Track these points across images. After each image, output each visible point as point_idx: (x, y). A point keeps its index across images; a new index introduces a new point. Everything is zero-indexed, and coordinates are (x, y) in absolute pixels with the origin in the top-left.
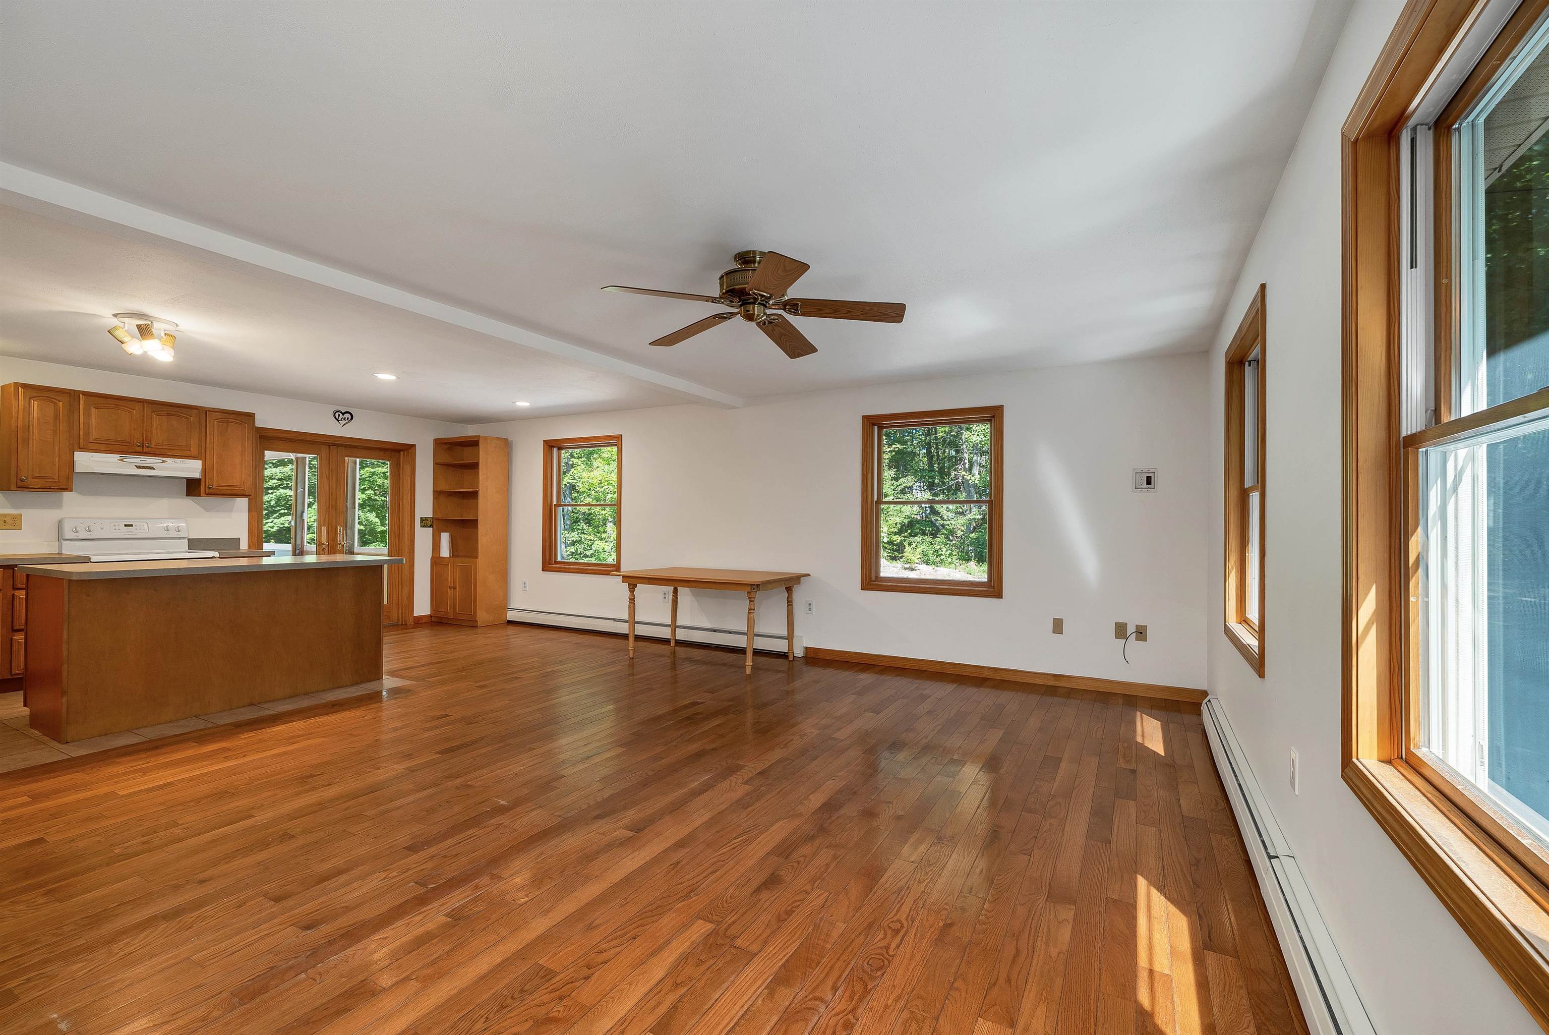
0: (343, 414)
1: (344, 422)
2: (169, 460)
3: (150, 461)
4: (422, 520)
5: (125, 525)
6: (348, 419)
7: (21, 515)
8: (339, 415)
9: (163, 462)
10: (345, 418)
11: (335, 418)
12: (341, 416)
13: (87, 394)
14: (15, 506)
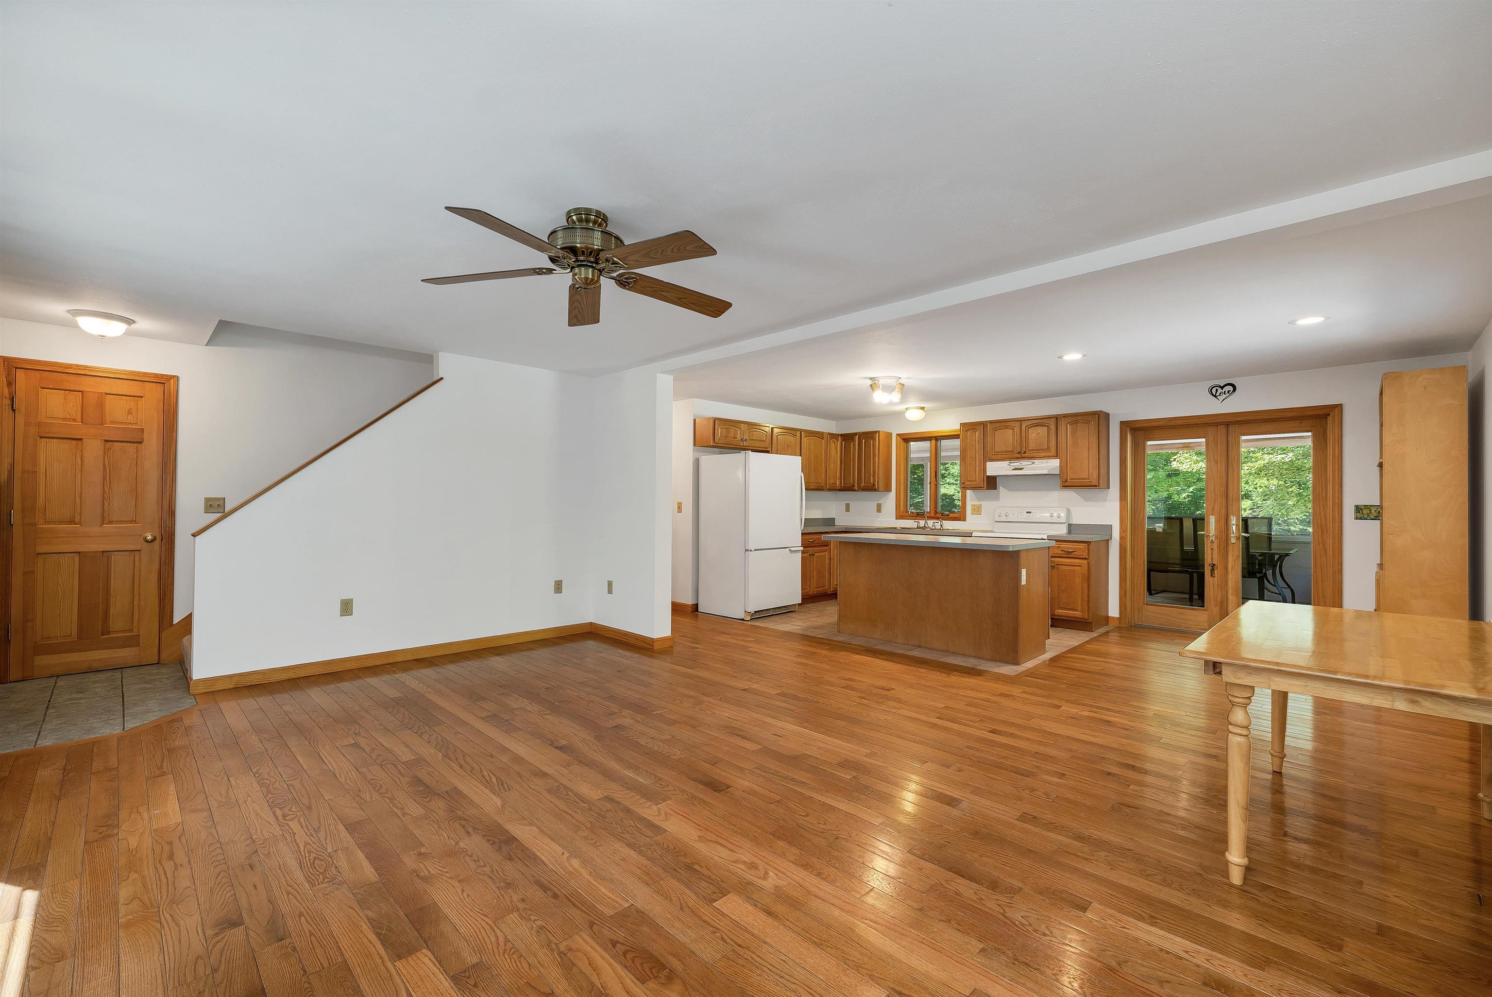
0: (1222, 388)
1: (1224, 396)
2: (1037, 462)
3: (1024, 463)
4: (1358, 509)
5: (1027, 512)
6: (1228, 392)
7: (981, 505)
8: (1217, 390)
9: (1033, 463)
10: (1225, 392)
11: (1213, 395)
12: (1220, 390)
13: (991, 422)
14: (979, 500)
